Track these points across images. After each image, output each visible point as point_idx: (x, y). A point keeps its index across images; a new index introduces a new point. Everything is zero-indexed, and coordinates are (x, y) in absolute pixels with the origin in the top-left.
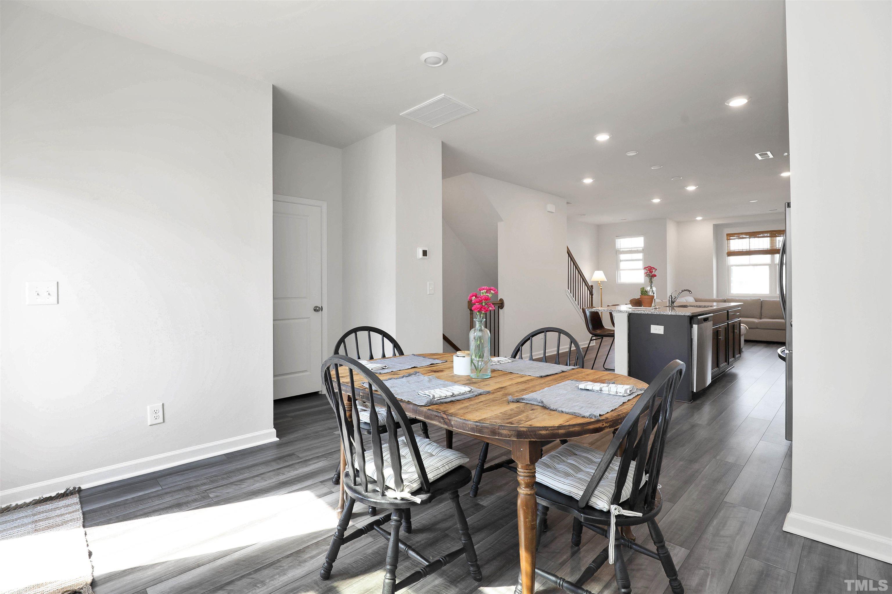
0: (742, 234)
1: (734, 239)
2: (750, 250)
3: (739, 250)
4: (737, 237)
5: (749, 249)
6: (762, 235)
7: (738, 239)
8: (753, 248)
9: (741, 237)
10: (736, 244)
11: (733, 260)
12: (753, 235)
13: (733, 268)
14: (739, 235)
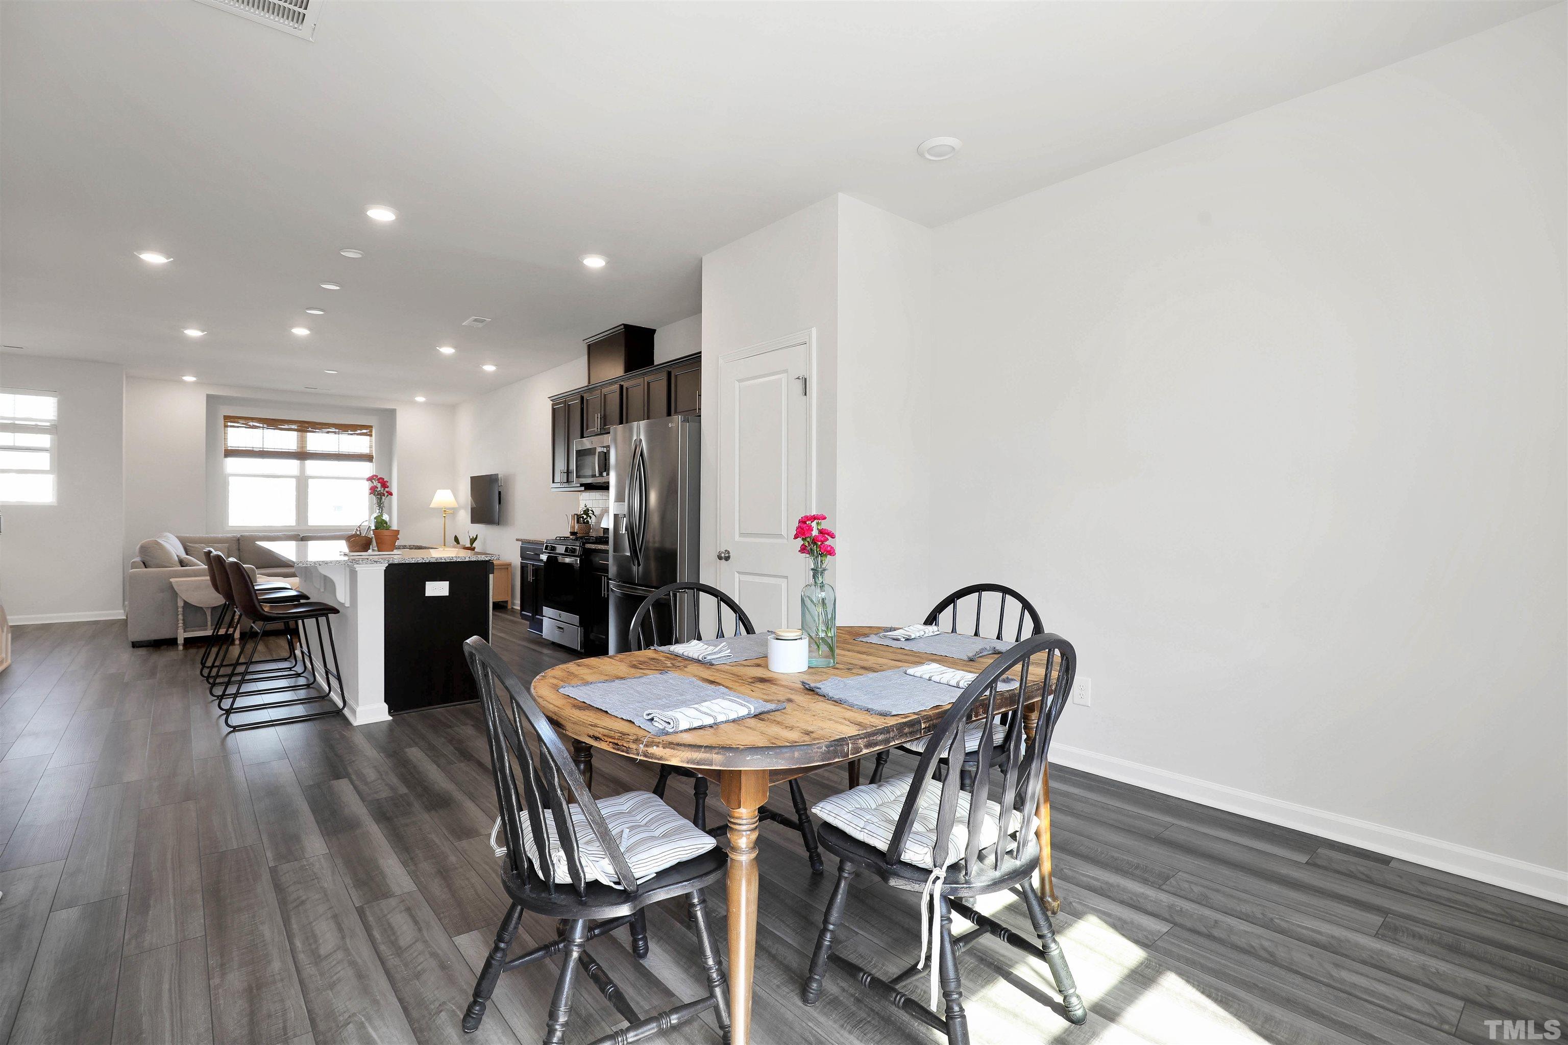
0: (252, 419)
1: (238, 427)
2: (264, 450)
3: (247, 449)
4: (243, 424)
5: (263, 448)
6: (286, 427)
7: (246, 427)
8: (270, 446)
9: (250, 425)
10: (238, 437)
11: (232, 464)
12: (273, 423)
13: (231, 479)
14: (247, 421)
